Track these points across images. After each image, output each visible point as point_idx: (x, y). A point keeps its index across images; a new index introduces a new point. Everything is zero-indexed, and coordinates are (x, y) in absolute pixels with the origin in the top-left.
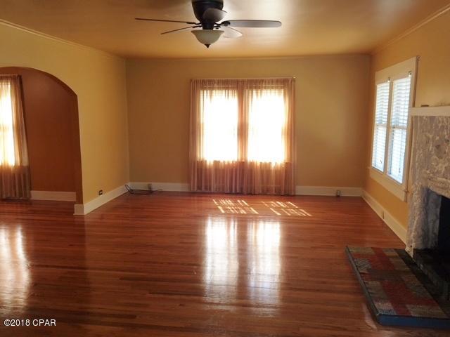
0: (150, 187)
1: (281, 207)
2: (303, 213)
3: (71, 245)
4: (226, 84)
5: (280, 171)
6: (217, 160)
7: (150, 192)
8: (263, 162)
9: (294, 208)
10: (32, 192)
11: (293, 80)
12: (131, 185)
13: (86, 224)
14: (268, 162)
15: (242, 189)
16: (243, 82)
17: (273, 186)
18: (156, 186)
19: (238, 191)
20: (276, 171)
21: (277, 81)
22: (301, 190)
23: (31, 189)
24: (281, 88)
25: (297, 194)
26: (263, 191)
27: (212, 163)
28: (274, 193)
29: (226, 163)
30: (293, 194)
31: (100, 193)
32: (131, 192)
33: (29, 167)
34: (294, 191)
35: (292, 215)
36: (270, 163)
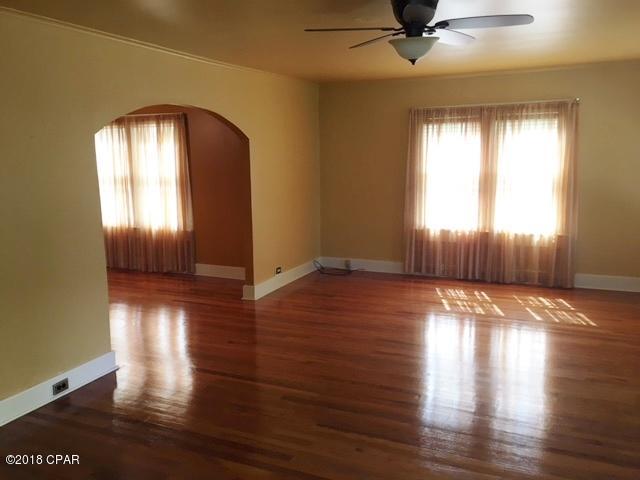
0: (347, 264)
1: (547, 307)
2: (583, 319)
3: (231, 342)
4: (463, 114)
5: (548, 248)
6: (446, 228)
7: (347, 272)
8: (520, 233)
9: (568, 310)
10: (197, 265)
11: (576, 104)
12: (322, 261)
13: (257, 312)
14: (527, 233)
15: (483, 274)
16: (490, 109)
17: (535, 271)
18: (357, 264)
19: (477, 278)
20: (542, 249)
21: (548, 106)
22: (583, 280)
23: (196, 262)
24: (555, 116)
25: (576, 286)
26: (518, 278)
27: (438, 233)
28: (536, 282)
29: (459, 234)
30: (569, 286)
31: (278, 271)
32: (322, 271)
33: (194, 232)
34: (572, 281)
35: (562, 322)
36: (532, 236)
